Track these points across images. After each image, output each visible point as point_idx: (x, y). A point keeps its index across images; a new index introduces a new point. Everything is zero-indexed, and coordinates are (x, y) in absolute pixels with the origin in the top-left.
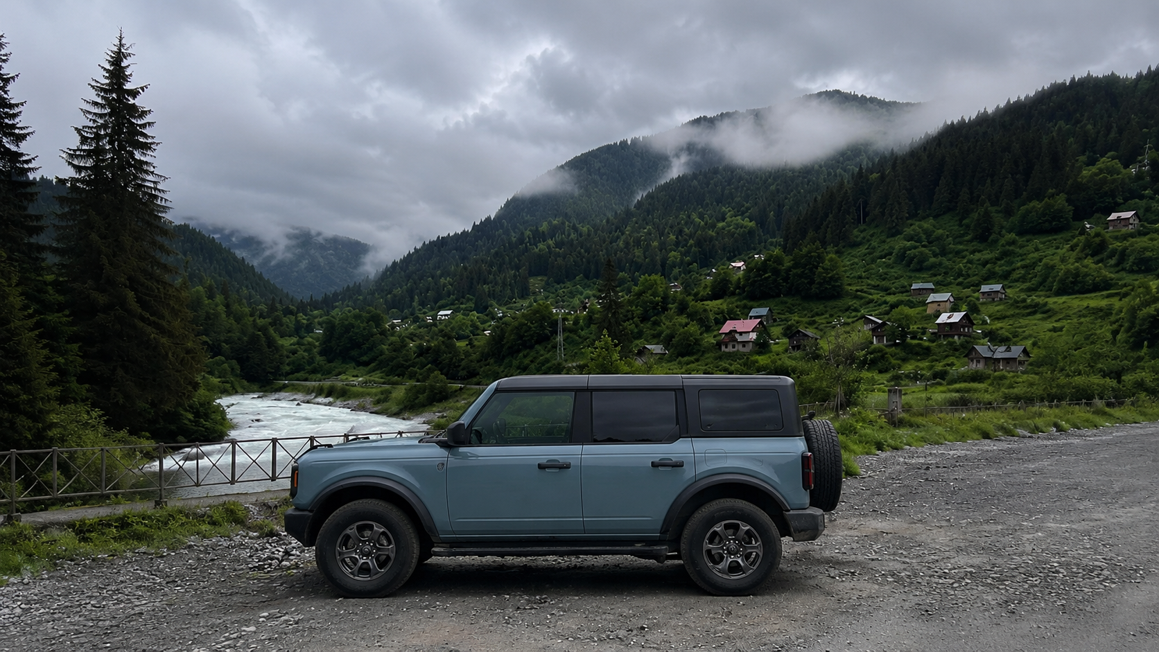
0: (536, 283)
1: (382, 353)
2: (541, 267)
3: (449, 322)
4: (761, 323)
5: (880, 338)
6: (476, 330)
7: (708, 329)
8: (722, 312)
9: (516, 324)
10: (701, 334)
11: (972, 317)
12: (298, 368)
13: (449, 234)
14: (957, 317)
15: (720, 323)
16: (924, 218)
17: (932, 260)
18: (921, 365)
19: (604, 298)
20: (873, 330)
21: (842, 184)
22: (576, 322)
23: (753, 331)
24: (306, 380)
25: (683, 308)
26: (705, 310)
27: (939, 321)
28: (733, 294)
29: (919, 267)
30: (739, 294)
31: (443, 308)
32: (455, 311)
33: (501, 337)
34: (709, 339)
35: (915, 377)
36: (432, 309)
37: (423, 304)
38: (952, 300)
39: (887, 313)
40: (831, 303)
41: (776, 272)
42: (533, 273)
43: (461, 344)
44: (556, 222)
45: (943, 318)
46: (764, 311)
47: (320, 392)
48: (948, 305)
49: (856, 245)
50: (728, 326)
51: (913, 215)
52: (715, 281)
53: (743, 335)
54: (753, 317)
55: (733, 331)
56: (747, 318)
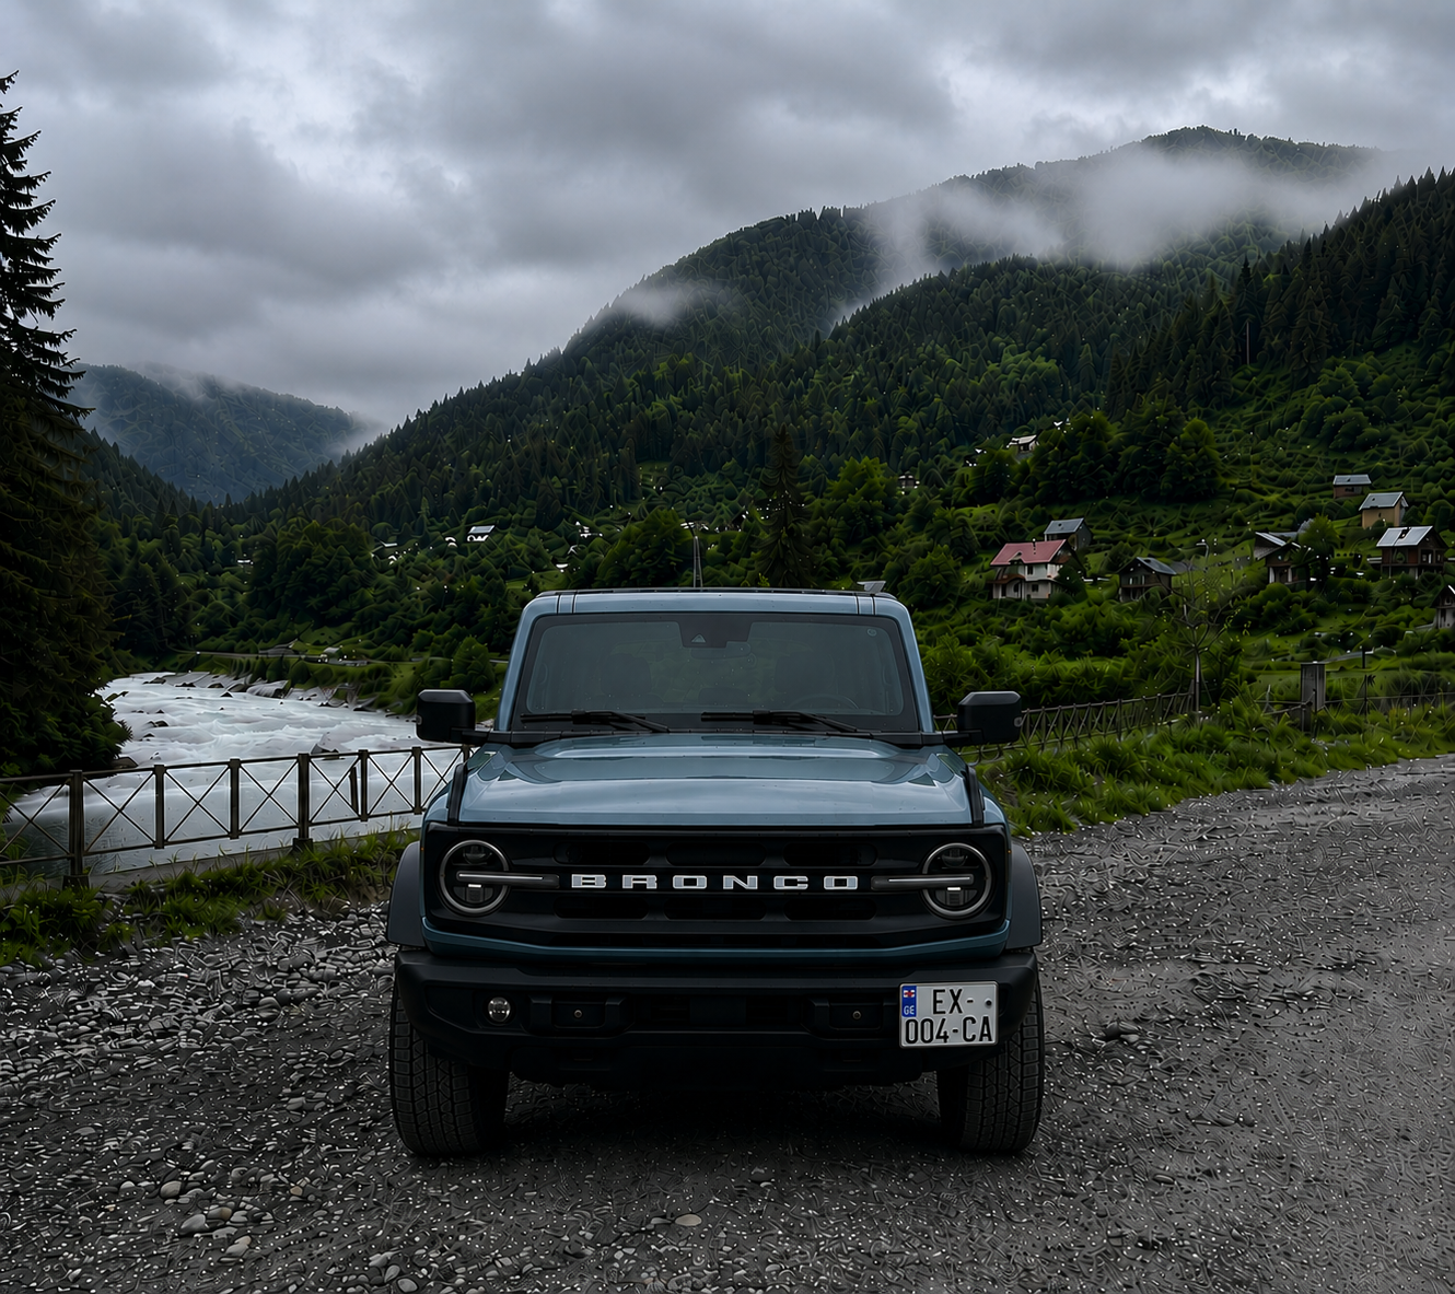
0: (649, 476)
1: (363, 603)
2: (655, 443)
3: (490, 546)
4: (1066, 547)
5: (1280, 573)
6: (540, 561)
7: (969, 559)
8: (996, 528)
9: (615, 550)
10: (957, 568)
11: (1441, 534)
12: (215, 630)
13: (481, 384)
14: (1416, 535)
15: (993, 547)
16: (1357, 354)
17: (1370, 430)
18: (1354, 621)
19: (773, 504)
20: (1269, 559)
21: (1212, 294)
23: (1051, 563)
24: (231, 650)
25: (922, 520)
26: (964, 524)
27: (1382, 543)
28: (1013, 493)
29: (1348, 446)
30: (1027, 493)
31: (478, 521)
32: (501, 527)
33: (590, 575)
34: (970, 576)
35: (1344, 641)
36: (454, 523)
37: (438, 514)
38: (1405, 504)
39: (1293, 528)
40: (1195, 509)
41: (1095, 452)
42: (644, 455)
43: (514, 588)
44: (684, 361)
45: (1391, 538)
46: (1072, 525)
47: (261, 673)
48: (1398, 515)
49: (1238, 403)
50: (1007, 554)
51: (1338, 349)
52: (979, 471)
53: (1034, 570)
54: (1052, 537)
55: (1017, 563)
56: (1040, 537)
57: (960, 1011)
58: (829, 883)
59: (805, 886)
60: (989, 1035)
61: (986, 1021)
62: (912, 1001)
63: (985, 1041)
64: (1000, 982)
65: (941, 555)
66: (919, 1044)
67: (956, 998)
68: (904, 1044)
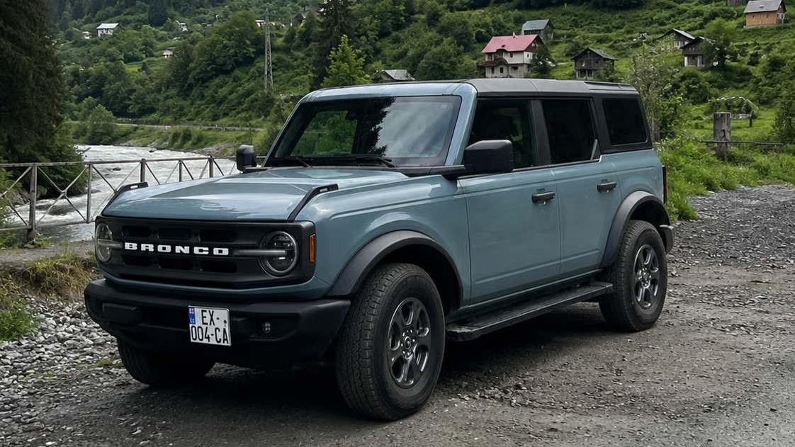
4: (538, 40)
5: (692, 57)
6: (148, 48)
7: (468, 48)
8: (486, 26)
9: (208, 39)
10: (460, 54)
15: (484, 40)
20: (684, 48)
22: (290, 38)
23: (526, 50)
25: (433, 21)
26: (463, 23)
31: (106, 19)
32: (123, 24)
33: (188, 59)
34: (469, 61)
36: (89, 21)
37: (77, 14)
39: (701, 26)
40: (630, 14)
43: (132, 69)
46: (541, 24)
50: (494, 45)
53: (514, 56)
54: (527, 32)
55: (501, 51)
56: (518, 33)
57: (214, 324)
58: (216, 251)
59: (207, 253)
60: (227, 340)
61: (224, 330)
62: (193, 316)
63: (226, 344)
64: (232, 309)
65: (448, 44)
66: (198, 341)
67: (212, 316)
68: (192, 341)
